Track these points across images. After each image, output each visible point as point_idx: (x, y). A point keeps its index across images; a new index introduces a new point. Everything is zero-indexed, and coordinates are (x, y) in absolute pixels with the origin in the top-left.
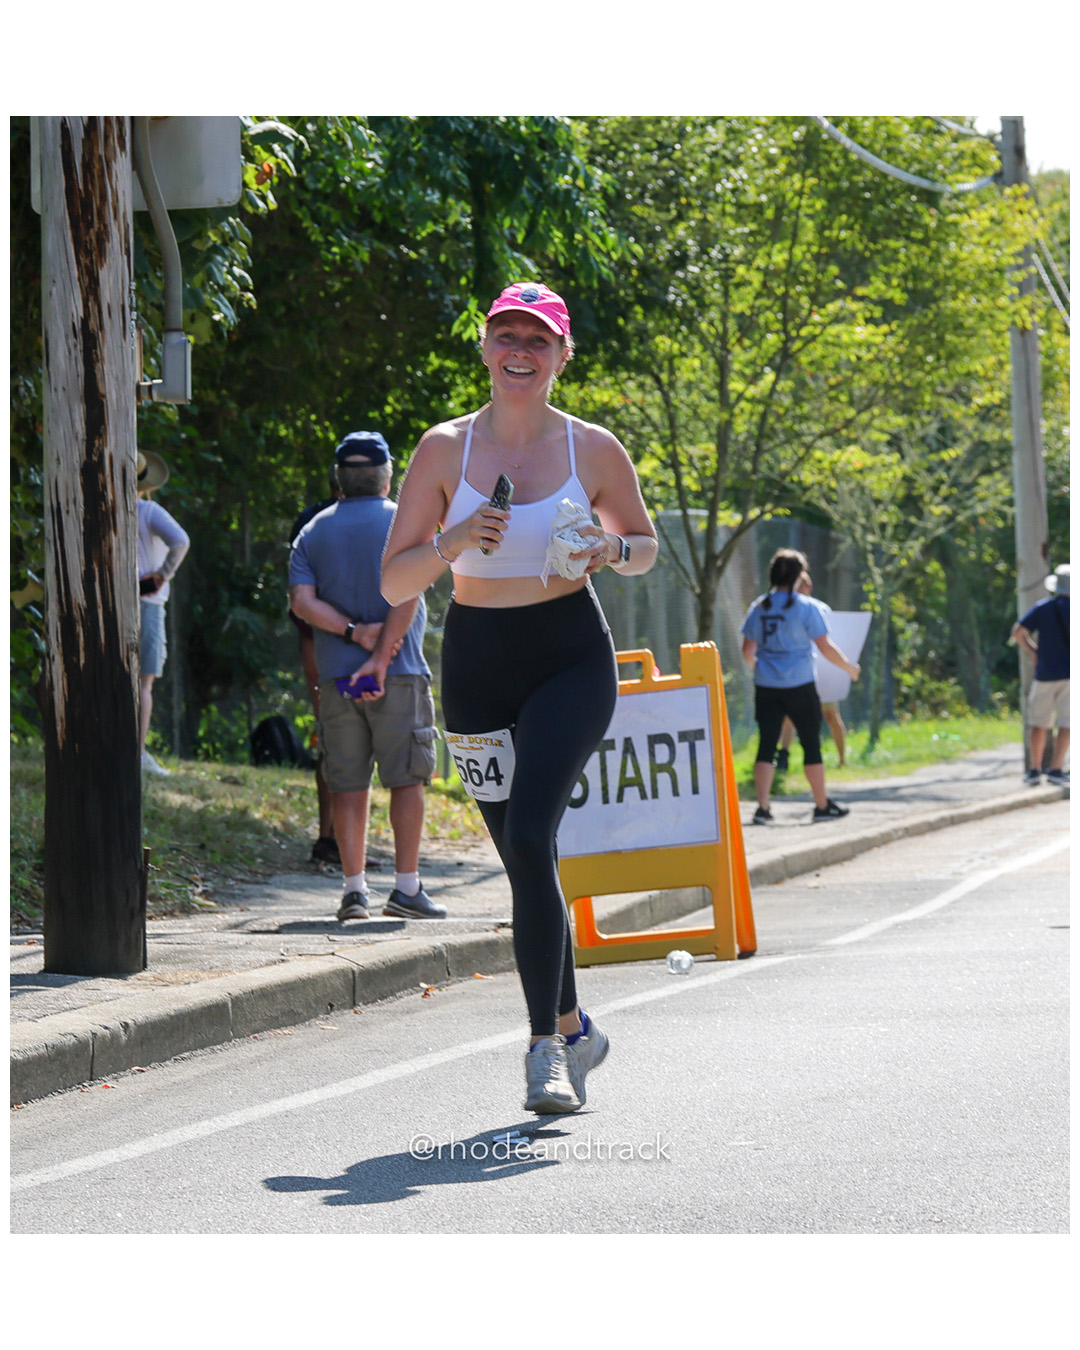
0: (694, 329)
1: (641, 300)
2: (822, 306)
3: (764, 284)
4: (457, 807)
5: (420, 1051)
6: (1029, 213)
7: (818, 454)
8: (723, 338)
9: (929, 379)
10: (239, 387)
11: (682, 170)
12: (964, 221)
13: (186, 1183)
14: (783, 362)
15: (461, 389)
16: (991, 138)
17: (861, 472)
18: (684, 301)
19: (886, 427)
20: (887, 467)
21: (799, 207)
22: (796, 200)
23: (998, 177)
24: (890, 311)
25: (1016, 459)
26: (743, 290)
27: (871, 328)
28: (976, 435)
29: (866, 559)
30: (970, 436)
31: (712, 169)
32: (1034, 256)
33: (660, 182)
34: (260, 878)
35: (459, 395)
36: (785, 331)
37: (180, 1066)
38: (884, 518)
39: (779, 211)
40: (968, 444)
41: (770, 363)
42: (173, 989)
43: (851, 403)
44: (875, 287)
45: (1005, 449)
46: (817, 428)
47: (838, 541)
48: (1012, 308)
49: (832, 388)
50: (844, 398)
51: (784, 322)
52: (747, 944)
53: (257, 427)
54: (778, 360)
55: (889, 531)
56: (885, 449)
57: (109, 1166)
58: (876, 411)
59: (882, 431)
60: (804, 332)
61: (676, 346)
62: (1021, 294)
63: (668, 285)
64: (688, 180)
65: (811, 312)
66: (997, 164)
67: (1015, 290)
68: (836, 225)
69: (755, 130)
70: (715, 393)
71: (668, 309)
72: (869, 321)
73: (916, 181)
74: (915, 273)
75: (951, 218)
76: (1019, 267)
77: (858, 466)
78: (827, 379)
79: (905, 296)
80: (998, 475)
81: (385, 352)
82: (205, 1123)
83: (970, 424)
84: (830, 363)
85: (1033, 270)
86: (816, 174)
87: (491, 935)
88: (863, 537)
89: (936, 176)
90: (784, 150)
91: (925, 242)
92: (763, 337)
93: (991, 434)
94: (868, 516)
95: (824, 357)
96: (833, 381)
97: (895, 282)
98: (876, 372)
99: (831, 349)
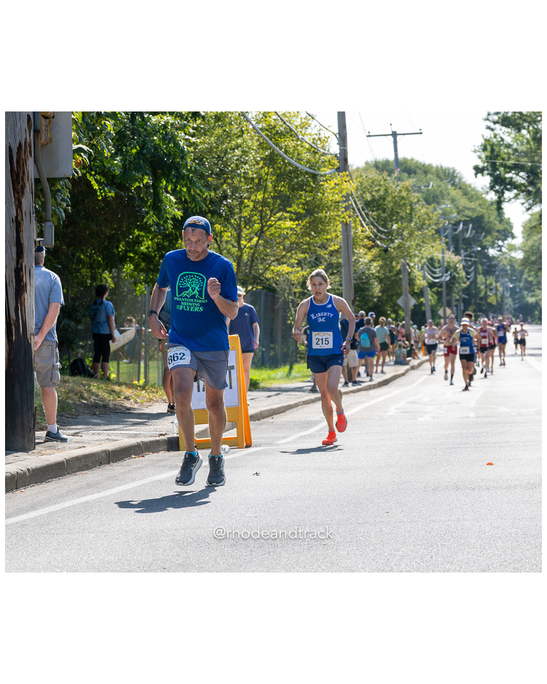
0: (230, 223)
1: (210, 211)
2: (275, 215)
3: (254, 206)
4: (144, 392)
5: (134, 480)
6: (349, 181)
7: (272, 268)
8: (239, 225)
9: (312, 241)
10: (67, 241)
11: (226, 166)
12: (326, 185)
13: (52, 527)
14: (261, 233)
15: (146, 242)
16: (336, 155)
17: (287, 273)
18: (226, 212)
19: (297, 258)
20: (297, 272)
21: (267, 179)
22: (266, 176)
23: (338, 170)
24: (298, 217)
25: (343, 270)
26: (246, 208)
27: (292, 222)
28: (328, 260)
29: (289, 305)
30: (326, 261)
31: (237, 165)
32: (351, 198)
33: (218, 170)
34: (74, 416)
35: (145, 245)
36: (262, 224)
37: (47, 484)
38: (296, 290)
39: (259, 180)
40: (326, 263)
41: (256, 234)
42: (45, 456)
43: (284, 249)
44: (294, 208)
45: (339, 265)
46: (272, 259)
47: (278, 298)
48: (342, 216)
49: (277, 243)
50: (281, 247)
51: (261, 220)
52: (248, 443)
53: (73, 255)
54: (259, 233)
55: (297, 295)
56: (296, 266)
57: (24, 520)
58: (293, 252)
59: (295, 259)
60: (268, 224)
61: (222, 229)
62: (346, 211)
63: (220, 206)
64: (228, 169)
65: (271, 216)
66: (338, 164)
67: (344, 209)
68: (280, 185)
69: (252, 151)
70: (235, 244)
71: (220, 215)
72: (291, 220)
73: (309, 170)
74: (307, 203)
75: (321, 183)
76: (345, 201)
77: (287, 272)
78: (275, 240)
79: (304, 211)
80: (336, 276)
81: (120, 228)
82: (58, 505)
83: (327, 256)
84: (276, 235)
85: (350, 202)
86: (273, 168)
87: (158, 438)
88: (288, 297)
89: (316, 168)
90: (262, 159)
91: (311, 192)
92: (253, 225)
93: (334, 260)
94: (290, 290)
95: (275, 232)
96: (278, 241)
97: (301, 206)
98: (293, 238)
99: (278, 230)
